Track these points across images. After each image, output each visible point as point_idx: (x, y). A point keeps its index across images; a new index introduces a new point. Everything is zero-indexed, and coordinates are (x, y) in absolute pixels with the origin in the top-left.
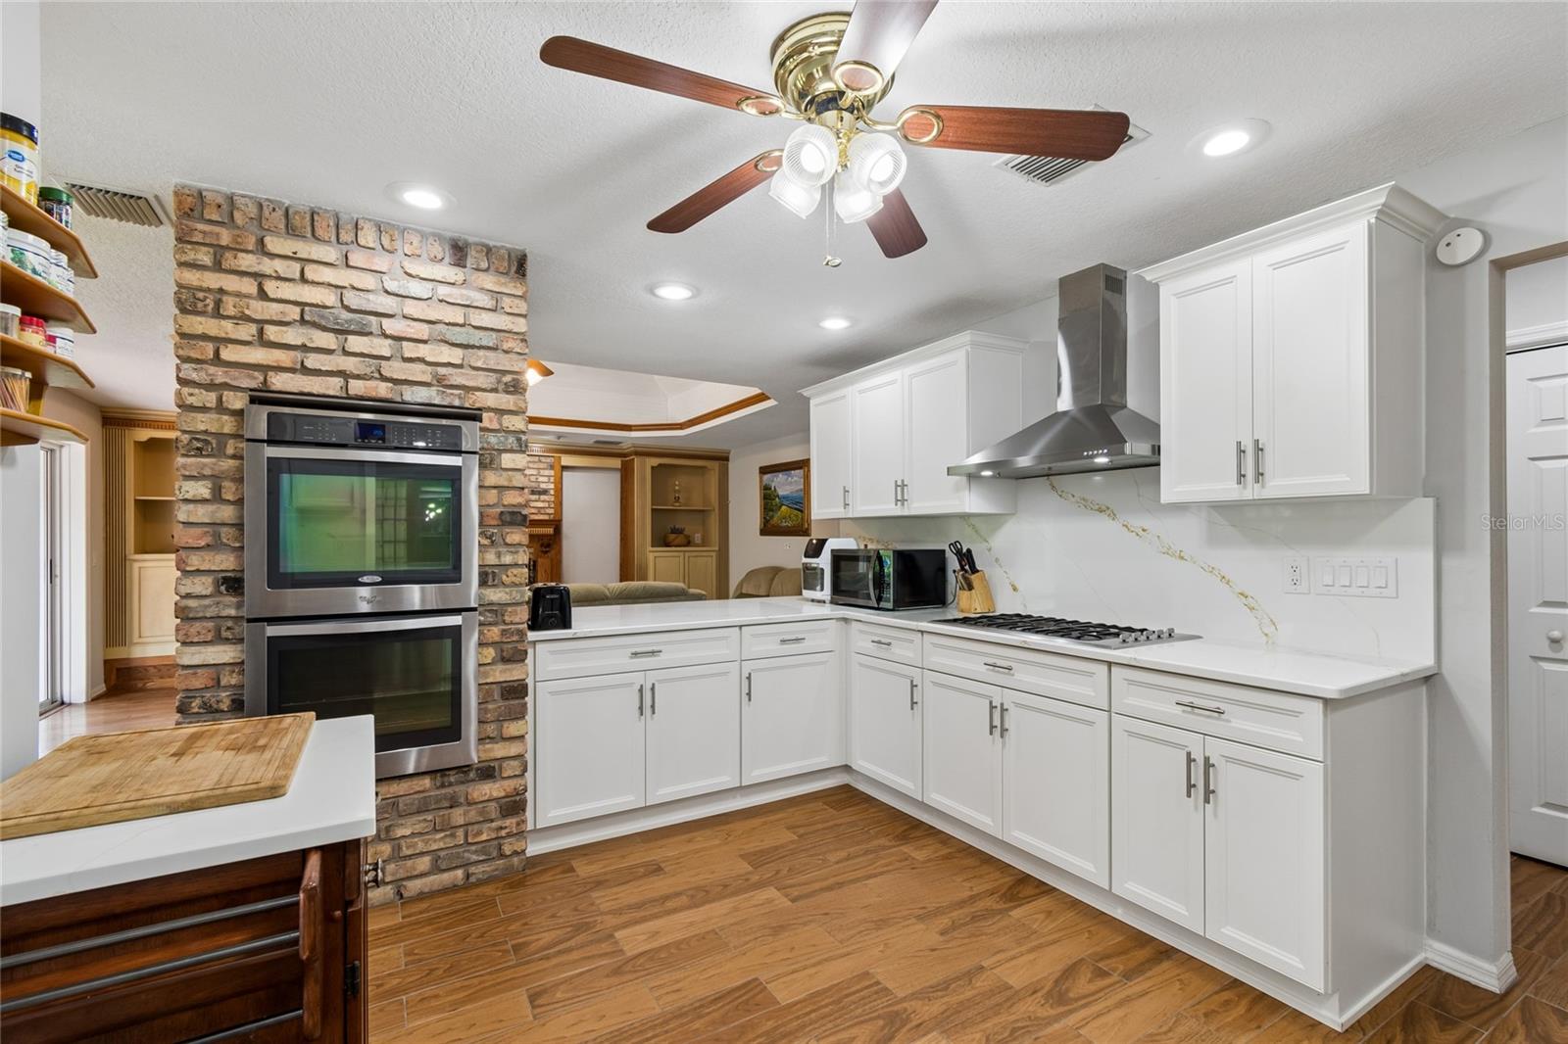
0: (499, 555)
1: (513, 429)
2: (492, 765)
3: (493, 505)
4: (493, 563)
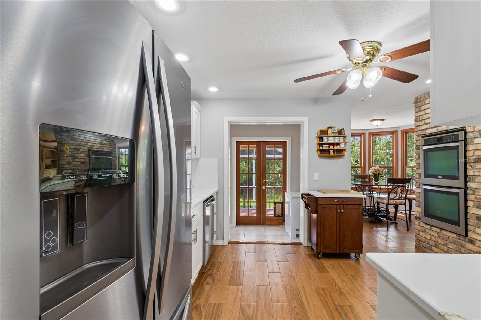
0: (474, 172)
1: (478, 130)
2: (473, 240)
3: (472, 156)
4: (472, 175)
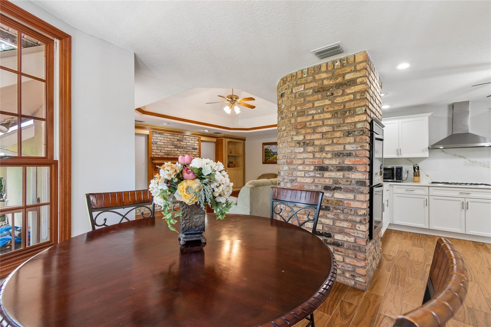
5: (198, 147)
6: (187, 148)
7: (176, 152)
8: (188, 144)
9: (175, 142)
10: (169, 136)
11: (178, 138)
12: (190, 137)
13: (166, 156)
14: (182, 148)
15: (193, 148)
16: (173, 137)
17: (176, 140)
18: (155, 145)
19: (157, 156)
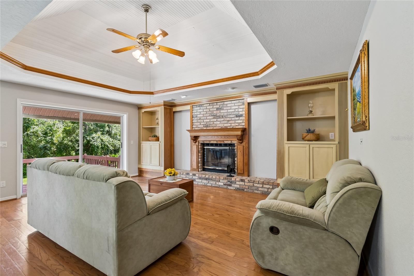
5: (244, 113)
6: (229, 116)
7: (215, 123)
8: (229, 111)
9: (214, 112)
10: (209, 106)
11: (218, 106)
12: (232, 101)
13: (205, 128)
14: (222, 117)
15: (236, 116)
16: (212, 107)
17: (215, 109)
18: (196, 119)
19: (197, 129)
